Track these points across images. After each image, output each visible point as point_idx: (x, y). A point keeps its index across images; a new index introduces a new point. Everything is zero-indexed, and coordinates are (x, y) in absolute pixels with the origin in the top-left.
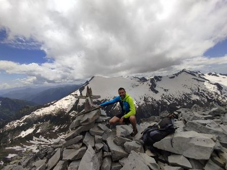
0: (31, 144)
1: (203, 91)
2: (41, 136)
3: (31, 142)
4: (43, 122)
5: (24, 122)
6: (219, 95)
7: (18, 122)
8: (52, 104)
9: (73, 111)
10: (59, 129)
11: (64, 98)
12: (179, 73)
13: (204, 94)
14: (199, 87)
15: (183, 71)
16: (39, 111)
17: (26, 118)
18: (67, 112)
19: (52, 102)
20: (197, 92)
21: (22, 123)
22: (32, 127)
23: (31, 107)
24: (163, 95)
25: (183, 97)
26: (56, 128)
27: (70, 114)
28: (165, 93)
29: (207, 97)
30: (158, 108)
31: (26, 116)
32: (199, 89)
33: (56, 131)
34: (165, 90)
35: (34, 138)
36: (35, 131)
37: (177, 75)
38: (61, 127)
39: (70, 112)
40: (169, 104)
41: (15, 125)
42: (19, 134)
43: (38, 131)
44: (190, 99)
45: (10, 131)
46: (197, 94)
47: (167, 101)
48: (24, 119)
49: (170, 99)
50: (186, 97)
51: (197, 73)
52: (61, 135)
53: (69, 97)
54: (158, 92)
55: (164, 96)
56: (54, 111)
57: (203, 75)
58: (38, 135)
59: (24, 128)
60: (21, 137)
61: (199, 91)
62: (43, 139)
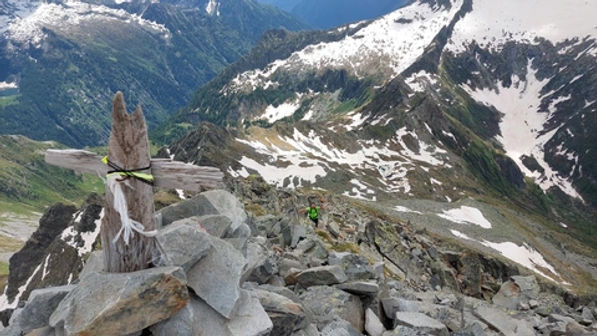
0: (289, 148)
2: (312, 133)
3: (289, 140)
4: (322, 91)
5: (274, 77)
7: (260, 76)
8: (351, 33)
9: (422, 73)
10: (365, 124)
11: (396, 15)
16: (311, 50)
17: (279, 68)
18: (399, 70)
19: (353, 26)
21: (267, 80)
22: (292, 99)
23: (291, 34)
26: (358, 120)
27: (408, 81)
31: (279, 63)
33: (355, 130)
35: (297, 133)
36: (299, 113)
38: (371, 119)
39: (407, 73)
41: (253, 83)
42: (263, 111)
43: (307, 117)
45: (242, 97)
48: (274, 69)
52: (368, 146)
53: (412, 10)
56: (355, 59)
58: (305, 128)
59: (274, 98)
60: (267, 120)
62: (317, 142)
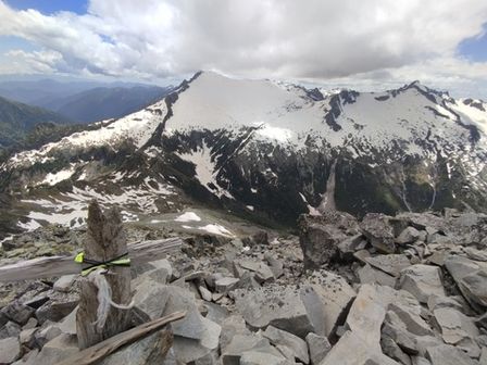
0: (71, 199)
1: (435, 140)
2: (87, 188)
3: (70, 195)
4: (90, 160)
5: (50, 154)
6: (465, 152)
7: (36, 155)
8: (105, 125)
9: (153, 147)
10: (124, 178)
11: (132, 116)
12: (401, 89)
13: (435, 145)
14: (433, 130)
15: (413, 85)
16: (77, 136)
17: (53, 149)
18: (139, 146)
19: (106, 122)
20: (423, 138)
21: (44, 157)
22: (68, 167)
23: (59, 126)
24: (350, 136)
25: (391, 145)
26: (119, 176)
27: (146, 151)
28: (355, 133)
29: (439, 152)
30: (332, 162)
31: (52, 145)
32: (429, 133)
33: (119, 182)
34: (357, 127)
35: (75, 189)
36: (75, 176)
37: (395, 93)
38: (128, 174)
39: (145, 147)
40: (355, 156)
41: (31, 160)
42: (44, 178)
43: (82, 177)
44: (401, 153)
45: (22, 170)
46: (421, 143)
47: (353, 150)
48: (48, 149)
49: (360, 147)
50: (395, 147)
51: (440, 94)
52: (128, 190)
53: (142, 114)
54: (340, 128)
55: (350, 140)
56: (111, 141)
57: (453, 101)
58: (82, 185)
59: (53, 168)
60: (47, 185)
61: (427, 138)
62: (92, 192)
